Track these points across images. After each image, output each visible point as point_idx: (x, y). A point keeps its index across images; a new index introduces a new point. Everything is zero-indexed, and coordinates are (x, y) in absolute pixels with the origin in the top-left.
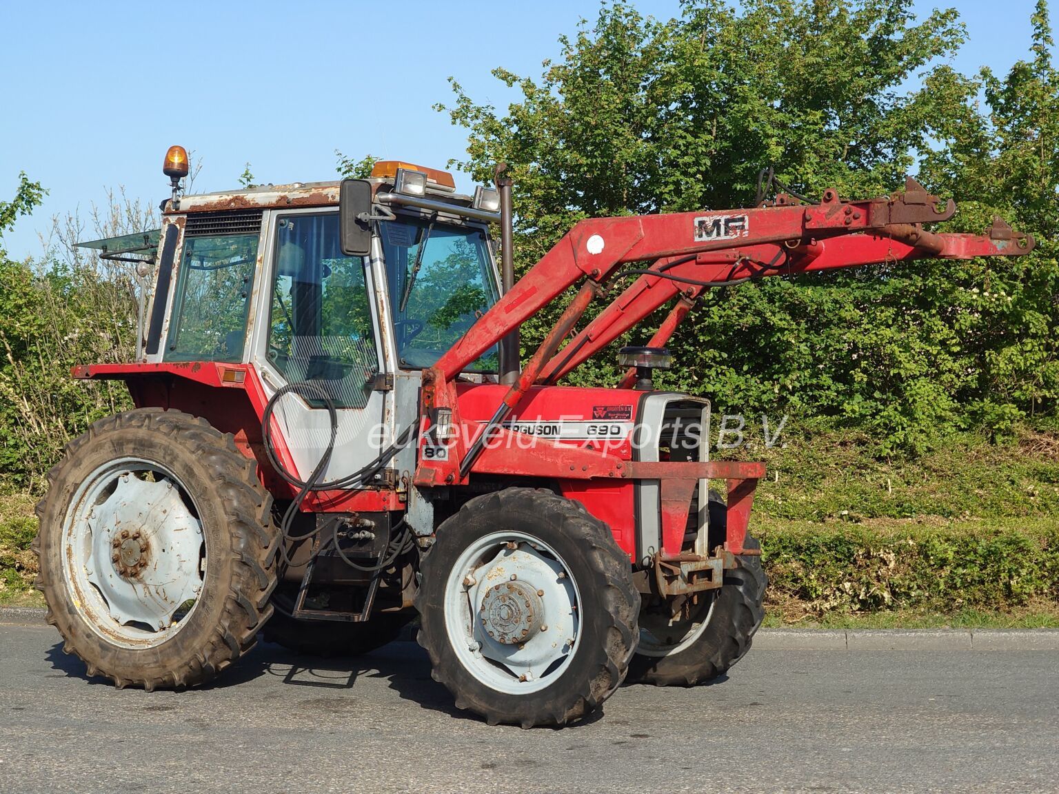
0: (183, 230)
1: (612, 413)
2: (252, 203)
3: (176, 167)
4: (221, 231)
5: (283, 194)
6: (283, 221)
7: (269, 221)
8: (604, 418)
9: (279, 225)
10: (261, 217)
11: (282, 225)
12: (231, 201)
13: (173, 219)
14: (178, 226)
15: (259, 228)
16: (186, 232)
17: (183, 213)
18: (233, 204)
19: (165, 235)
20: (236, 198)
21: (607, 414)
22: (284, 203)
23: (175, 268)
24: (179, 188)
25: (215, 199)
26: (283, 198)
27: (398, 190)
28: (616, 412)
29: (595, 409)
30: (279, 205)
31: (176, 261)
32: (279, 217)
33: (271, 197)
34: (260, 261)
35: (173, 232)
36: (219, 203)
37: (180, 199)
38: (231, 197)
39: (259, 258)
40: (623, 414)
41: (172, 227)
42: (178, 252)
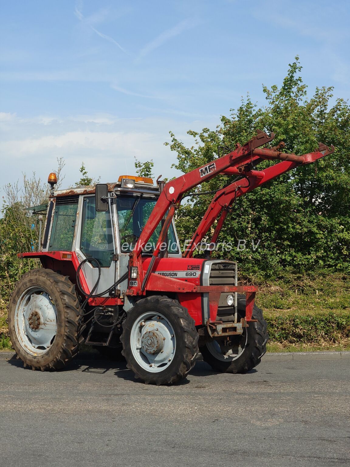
0: (55, 203)
1: (194, 268)
2: (76, 193)
3: (52, 181)
4: (67, 203)
5: (85, 189)
6: (85, 199)
7: (81, 199)
8: (191, 270)
9: (84, 200)
10: (78, 198)
11: (85, 200)
12: (70, 192)
13: (52, 200)
14: (53, 202)
15: (78, 202)
16: (56, 204)
17: (55, 197)
18: (70, 193)
19: (49, 205)
20: (71, 191)
21: (192, 268)
22: (85, 193)
23: (52, 217)
24: (54, 188)
25: (65, 192)
26: (85, 191)
27: (122, 187)
28: (195, 268)
29: (188, 267)
30: (84, 193)
31: (53, 214)
32: (84, 198)
33: (81, 190)
34: (78, 214)
35: (52, 204)
36: (66, 193)
37: (54, 192)
38: (70, 191)
39: (77, 213)
40: (197, 268)
41: (52, 202)
42: (53, 211)
